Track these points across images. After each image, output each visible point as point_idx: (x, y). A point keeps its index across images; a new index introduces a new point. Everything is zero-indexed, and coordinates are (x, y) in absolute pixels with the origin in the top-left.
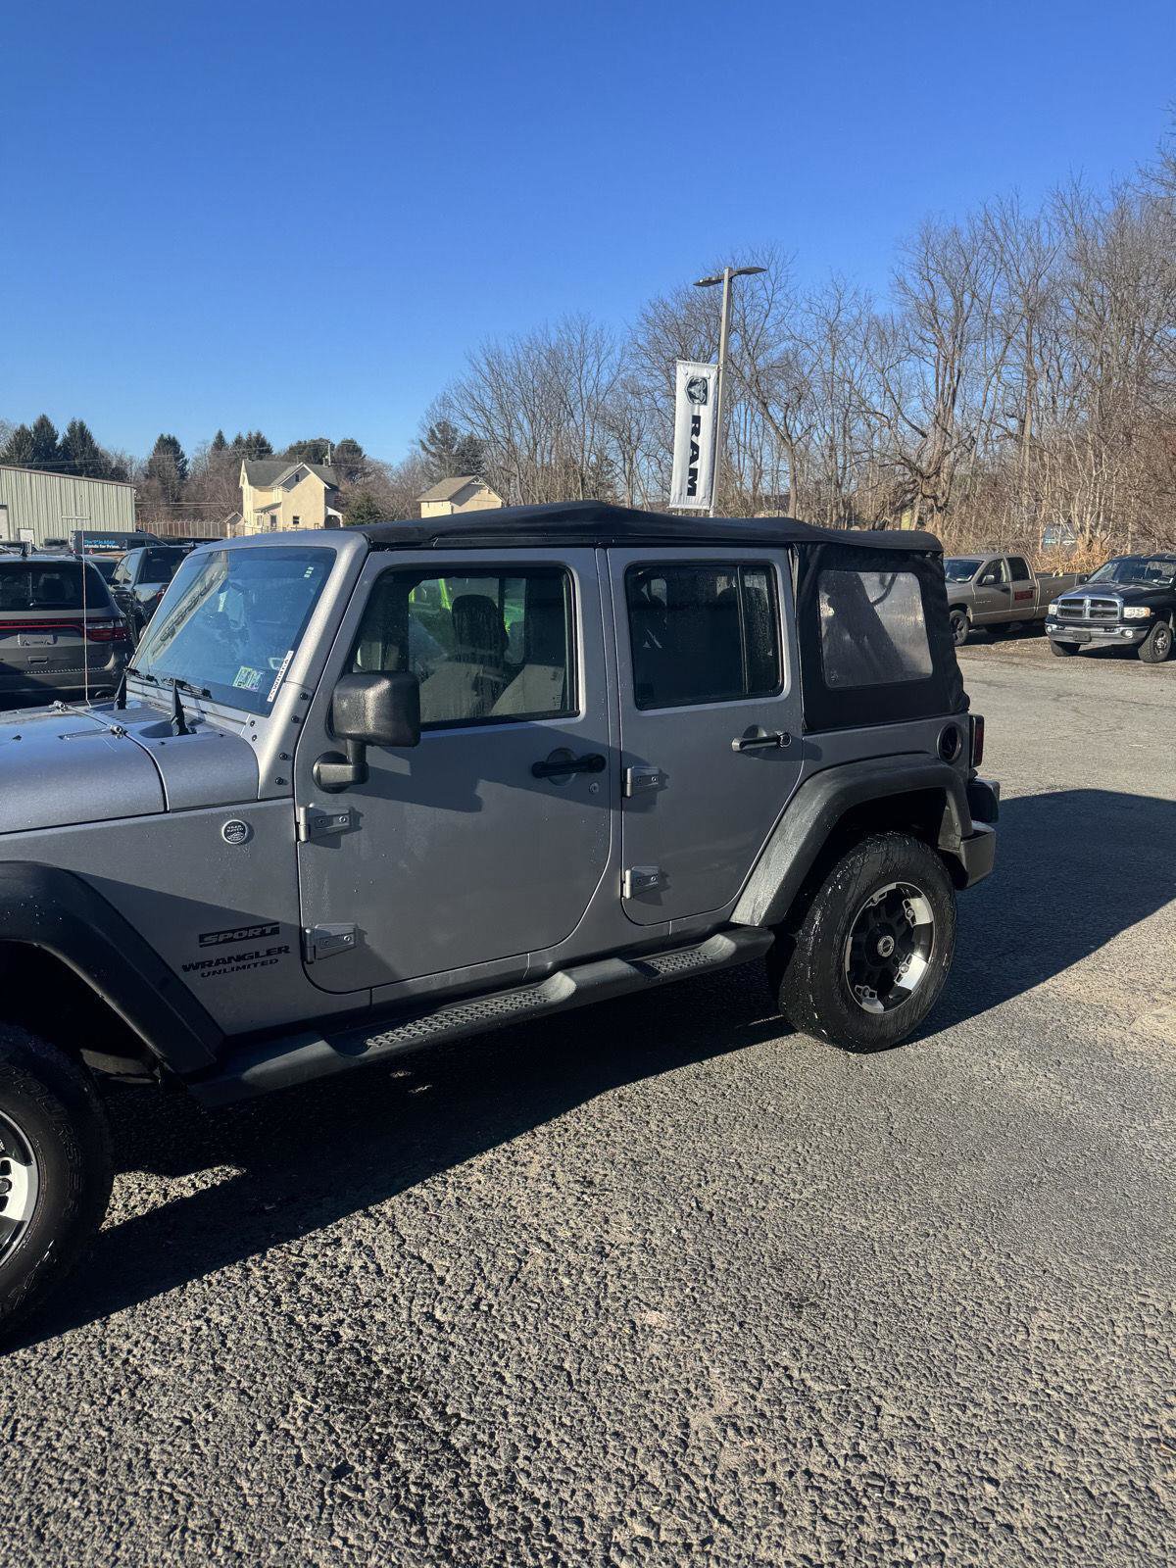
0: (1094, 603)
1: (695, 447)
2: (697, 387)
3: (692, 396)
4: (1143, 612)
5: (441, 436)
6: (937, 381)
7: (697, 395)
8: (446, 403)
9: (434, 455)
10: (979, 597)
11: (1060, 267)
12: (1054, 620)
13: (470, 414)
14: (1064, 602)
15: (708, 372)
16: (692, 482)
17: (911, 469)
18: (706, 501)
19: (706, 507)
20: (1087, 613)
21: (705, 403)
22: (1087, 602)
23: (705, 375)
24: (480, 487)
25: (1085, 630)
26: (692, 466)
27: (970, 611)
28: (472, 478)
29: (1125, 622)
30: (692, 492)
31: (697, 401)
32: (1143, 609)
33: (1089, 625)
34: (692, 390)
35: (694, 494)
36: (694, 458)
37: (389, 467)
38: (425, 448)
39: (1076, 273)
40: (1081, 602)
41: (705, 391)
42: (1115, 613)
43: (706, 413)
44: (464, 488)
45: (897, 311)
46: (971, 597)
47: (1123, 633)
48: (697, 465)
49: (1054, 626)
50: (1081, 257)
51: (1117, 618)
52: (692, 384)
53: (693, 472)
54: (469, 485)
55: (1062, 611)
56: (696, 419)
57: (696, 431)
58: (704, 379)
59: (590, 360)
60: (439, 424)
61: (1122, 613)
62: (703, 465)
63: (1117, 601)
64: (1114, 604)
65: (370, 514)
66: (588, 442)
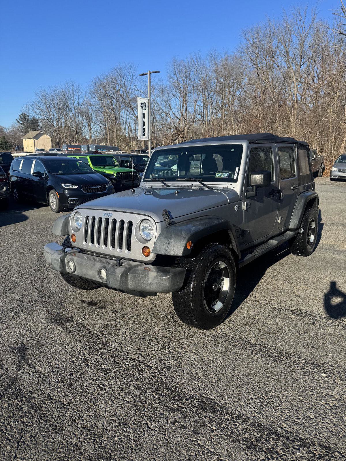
1: (144, 122)
2: (143, 105)
3: (142, 107)
5: (24, 117)
6: (180, 104)
7: (143, 107)
8: (27, 107)
9: (22, 124)
11: (212, 74)
13: (36, 110)
15: (146, 101)
16: (144, 132)
17: (177, 130)
18: (148, 138)
19: (147, 139)
21: (146, 109)
23: (145, 102)
24: (43, 134)
26: (143, 128)
28: (40, 131)
30: (144, 135)
31: (143, 109)
34: (142, 106)
35: (144, 136)
36: (144, 125)
37: (5, 128)
38: (18, 121)
39: (215, 75)
41: (145, 106)
43: (146, 112)
44: (37, 135)
45: (168, 84)
48: (145, 127)
50: (216, 71)
52: (142, 104)
53: (144, 129)
54: (39, 133)
56: (144, 114)
57: (144, 118)
58: (145, 103)
59: (76, 95)
60: (22, 114)
62: (146, 127)
65: (5, 143)
66: (77, 120)
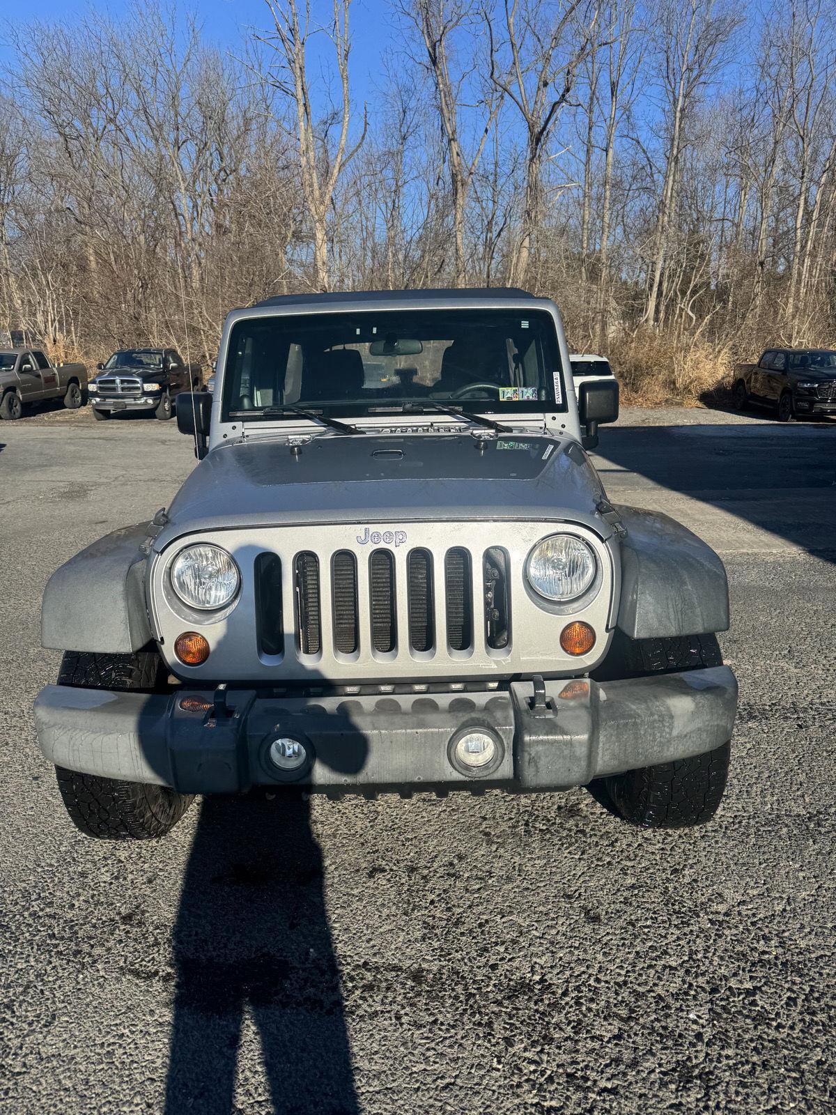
0: (122, 382)
4: (155, 387)
10: (24, 382)
12: (95, 394)
14: (101, 382)
20: (119, 389)
22: (118, 381)
25: (120, 400)
27: (19, 392)
29: (145, 394)
32: (154, 385)
33: (123, 397)
40: (114, 382)
42: (138, 388)
46: (18, 382)
47: (146, 401)
49: (98, 399)
51: (140, 392)
55: (100, 388)
61: (143, 388)
63: (138, 380)
64: (137, 382)
